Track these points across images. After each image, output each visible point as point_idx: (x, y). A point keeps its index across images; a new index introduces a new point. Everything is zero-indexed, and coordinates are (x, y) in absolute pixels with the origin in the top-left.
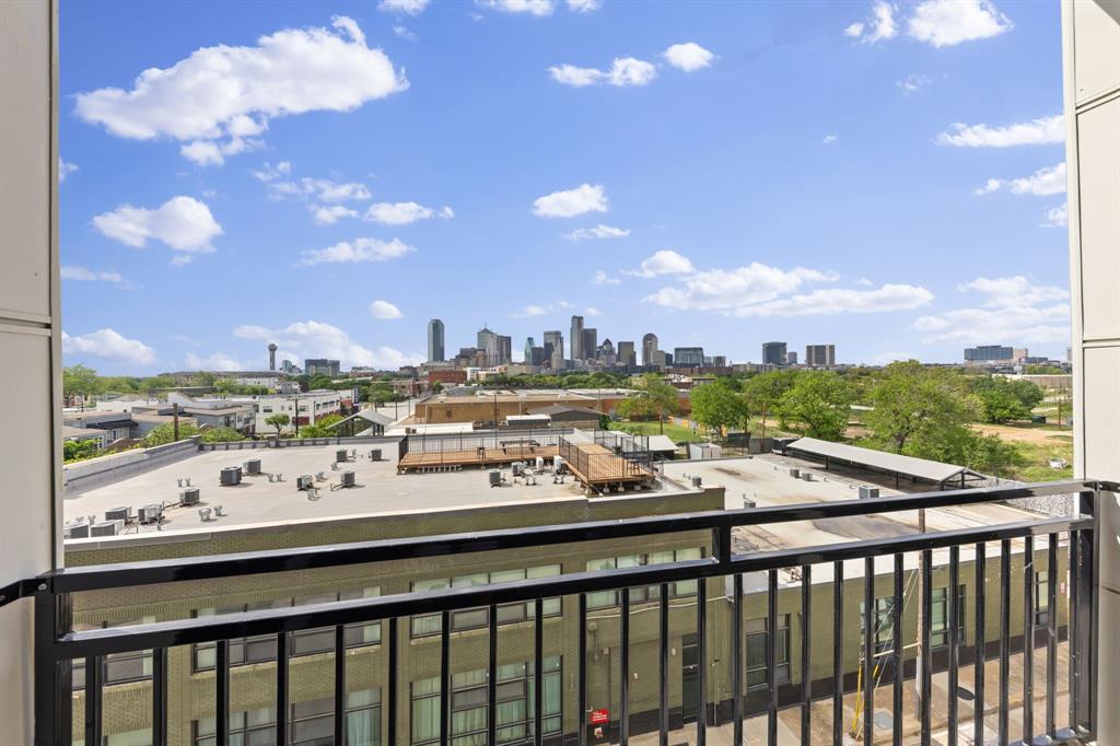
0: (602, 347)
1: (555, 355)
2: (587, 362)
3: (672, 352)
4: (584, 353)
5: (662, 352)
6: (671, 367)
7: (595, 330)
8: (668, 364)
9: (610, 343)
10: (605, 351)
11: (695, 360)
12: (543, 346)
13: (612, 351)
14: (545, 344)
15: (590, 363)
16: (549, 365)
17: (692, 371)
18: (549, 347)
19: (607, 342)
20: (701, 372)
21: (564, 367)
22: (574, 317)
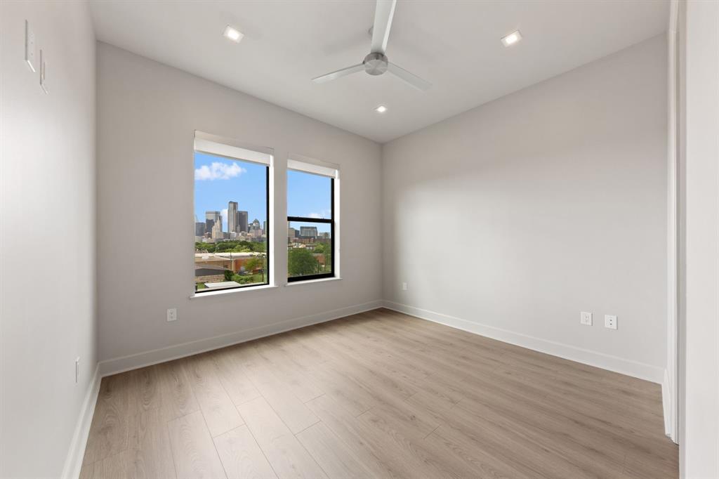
0: (251, 224)
1: (215, 230)
2: (240, 234)
3: (299, 229)
4: (239, 228)
5: (292, 228)
6: (297, 239)
7: (247, 212)
8: (296, 237)
9: (258, 222)
10: (254, 227)
11: (312, 235)
12: (205, 222)
13: (259, 228)
14: (207, 220)
15: (243, 234)
16: (210, 236)
17: (309, 241)
18: (210, 223)
19: (256, 221)
20: (314, 241)
21: (222, 237)
22: (231, 202)
